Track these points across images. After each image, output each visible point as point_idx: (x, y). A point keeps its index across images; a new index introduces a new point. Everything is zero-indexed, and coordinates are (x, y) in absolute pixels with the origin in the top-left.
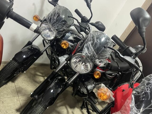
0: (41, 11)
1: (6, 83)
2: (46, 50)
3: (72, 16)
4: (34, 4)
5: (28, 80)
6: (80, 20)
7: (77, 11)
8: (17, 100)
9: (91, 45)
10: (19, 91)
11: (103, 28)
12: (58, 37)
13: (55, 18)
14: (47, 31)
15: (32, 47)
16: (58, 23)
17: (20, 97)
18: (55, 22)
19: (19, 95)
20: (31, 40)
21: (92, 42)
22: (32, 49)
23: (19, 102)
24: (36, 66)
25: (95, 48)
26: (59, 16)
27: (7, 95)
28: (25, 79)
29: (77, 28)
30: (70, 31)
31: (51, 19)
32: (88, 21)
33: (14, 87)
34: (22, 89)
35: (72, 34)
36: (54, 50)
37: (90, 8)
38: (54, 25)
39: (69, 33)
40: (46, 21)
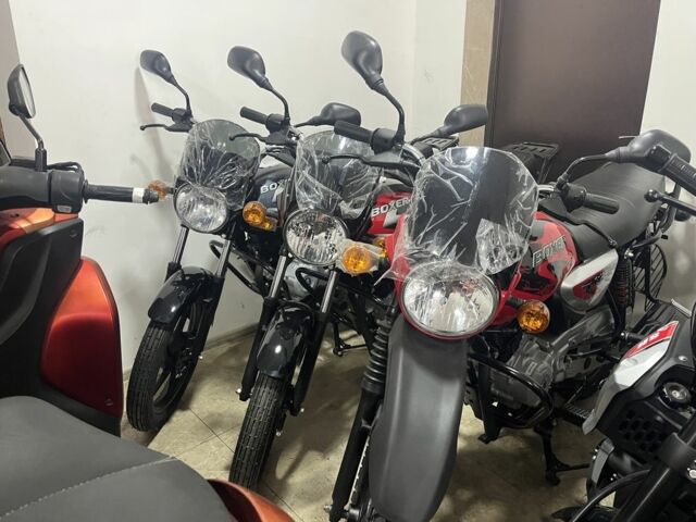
0: (163, 165)
1: (166, 419)
2: (227, 265)
3: (244, 133)
4: (133, 159)
5: (228, 388)
6: (263, 131)
7: (246, 113)
8: (218, 445)
9: (310, 178)
10: (213, 425)
11: (351, 114)
12: (234, 207)
13: (201, 161)
14: (201, 206)
15: (184, 276)
16: (214, 171)
17: (223, 437)
18: (206, 173)
19: (219, 432)
20: (171, 258)
21: (308, 168)
22: (187, 278)
23: (225, 449)
24: (236, 344)
25: (322, 177)
26: (207, 150)
27: (185, 445)
28: (218, 388)
29: (281, 155)
30: (269, 176)
31: (191, 170)
32: (286, 121)
33: (194, 421)
34: (220, 415)
35: (276, 180)
36: (253, 254)
37: (269, 88)
38: (208, 182)
39: (268, 182)
40: (184, 182)
